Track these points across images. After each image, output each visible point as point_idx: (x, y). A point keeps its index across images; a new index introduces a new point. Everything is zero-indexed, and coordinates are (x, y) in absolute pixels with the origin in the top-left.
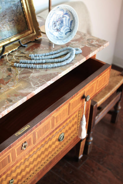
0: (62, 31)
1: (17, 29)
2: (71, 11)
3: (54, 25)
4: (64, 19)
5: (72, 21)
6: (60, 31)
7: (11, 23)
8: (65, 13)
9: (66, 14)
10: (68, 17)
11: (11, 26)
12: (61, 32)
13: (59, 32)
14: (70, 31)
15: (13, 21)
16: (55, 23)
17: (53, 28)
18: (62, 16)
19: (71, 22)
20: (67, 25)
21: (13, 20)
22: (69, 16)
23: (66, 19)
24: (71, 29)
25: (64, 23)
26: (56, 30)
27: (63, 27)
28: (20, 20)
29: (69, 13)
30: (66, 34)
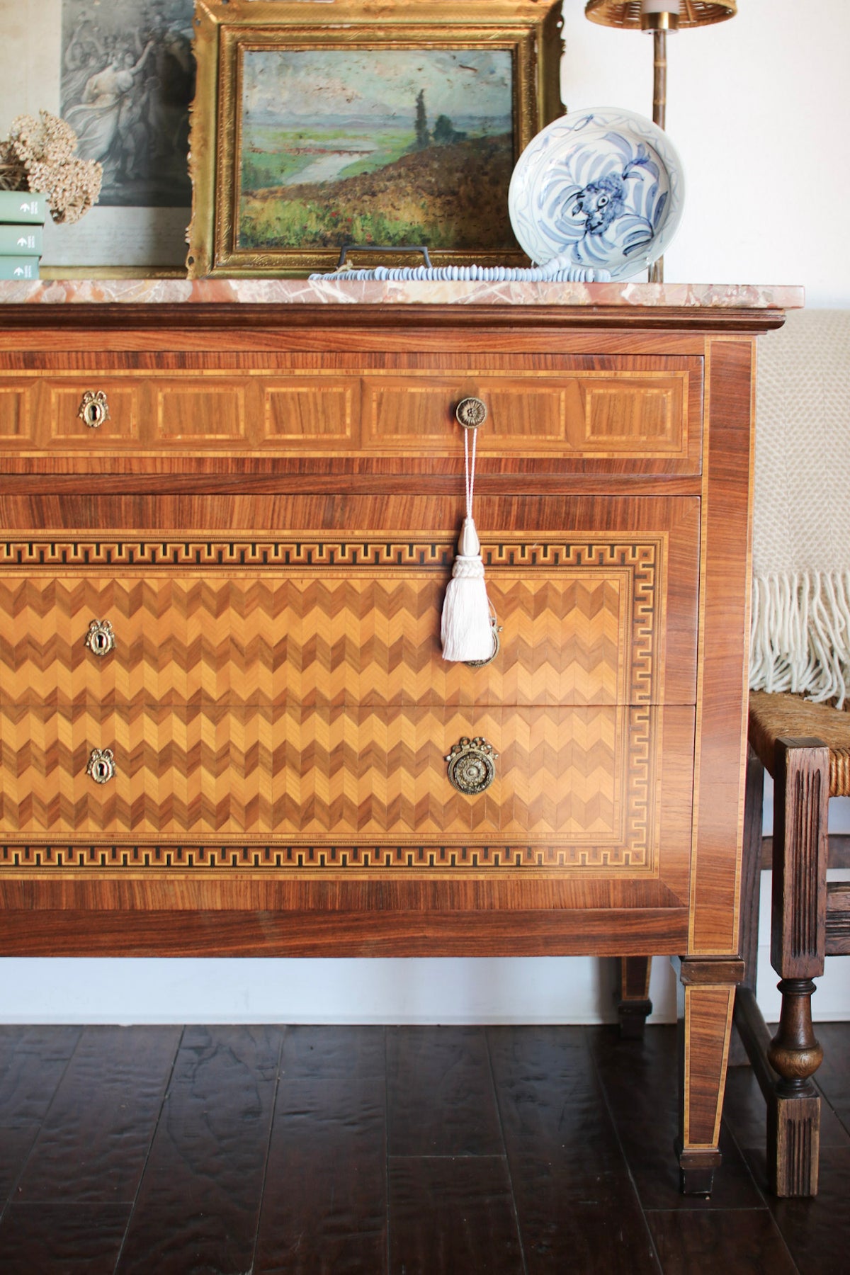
0: (610, 235)
1: (459, 232)
2: (652, 142)
3: (576, 203)
4: (631, 182)
5: (666, 194)
6: (600, 234)
7: (439, 201)
8: (635, 156)
9: (640, 162)
10: (649, 180)
11: (432, 210)
12: (603, 241)
13: (597, 238)
14: (648, 241)
15: (449, 198)
16: (580, 195)
17: (569, 213)
18: (619, 170)
19: (661, 202)
20: (644, 214)
21: (454, 193)
22: (655, 174)
23: (638, 188)
24: (655, 232)
25: (629, 201)
26: (582, 228)
27: (617, 222)
28: (488, 203)
29: (653, 159)
30: (625, 254)
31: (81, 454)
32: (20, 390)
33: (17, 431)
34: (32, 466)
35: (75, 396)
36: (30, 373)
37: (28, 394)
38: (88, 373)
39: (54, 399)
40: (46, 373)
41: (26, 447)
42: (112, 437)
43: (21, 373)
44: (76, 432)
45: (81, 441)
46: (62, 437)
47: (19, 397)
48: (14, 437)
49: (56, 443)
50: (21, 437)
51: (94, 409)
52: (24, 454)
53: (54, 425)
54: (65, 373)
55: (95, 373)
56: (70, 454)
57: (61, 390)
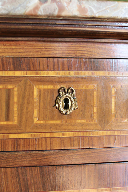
31: (56, 135)
32: (10, 87)
33: (7, 118)
34: (19, 145)
35: (52, 91)
36: (18, 73)
37: (16, 89)
38: (62, 73)
39: (35, 93)
40: (30, 73)
41: (14, 131)
42: (79, 121)
43: (11, 73)
44: (53, 119)
45: (56, 125)
46: (42, 122)
47: (9, 92)
48: (5, 123)
49: (37, 126)
50: (10, 123)
51: (66, 101)
52: (12, 136)
53: (36, 113)
54: (45, 74)
55: (67, 73)
56: (48, 135)
57: (41, 87)
